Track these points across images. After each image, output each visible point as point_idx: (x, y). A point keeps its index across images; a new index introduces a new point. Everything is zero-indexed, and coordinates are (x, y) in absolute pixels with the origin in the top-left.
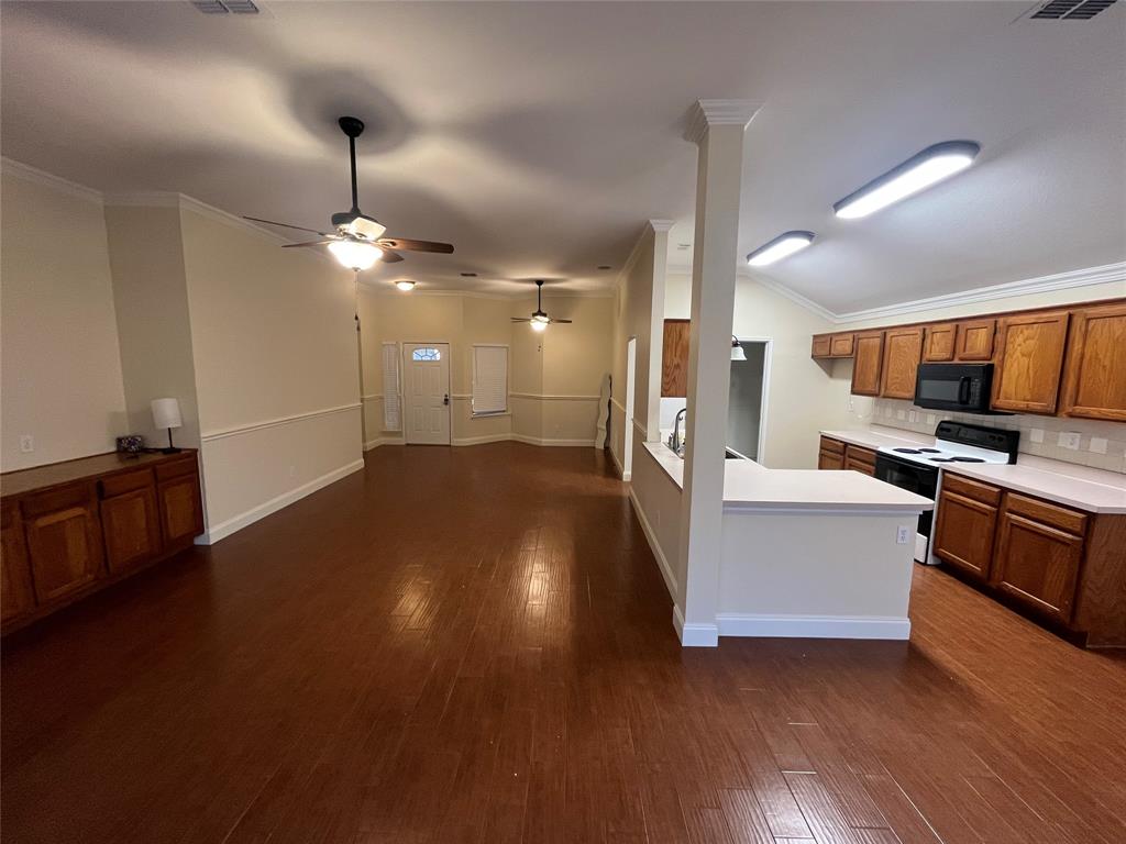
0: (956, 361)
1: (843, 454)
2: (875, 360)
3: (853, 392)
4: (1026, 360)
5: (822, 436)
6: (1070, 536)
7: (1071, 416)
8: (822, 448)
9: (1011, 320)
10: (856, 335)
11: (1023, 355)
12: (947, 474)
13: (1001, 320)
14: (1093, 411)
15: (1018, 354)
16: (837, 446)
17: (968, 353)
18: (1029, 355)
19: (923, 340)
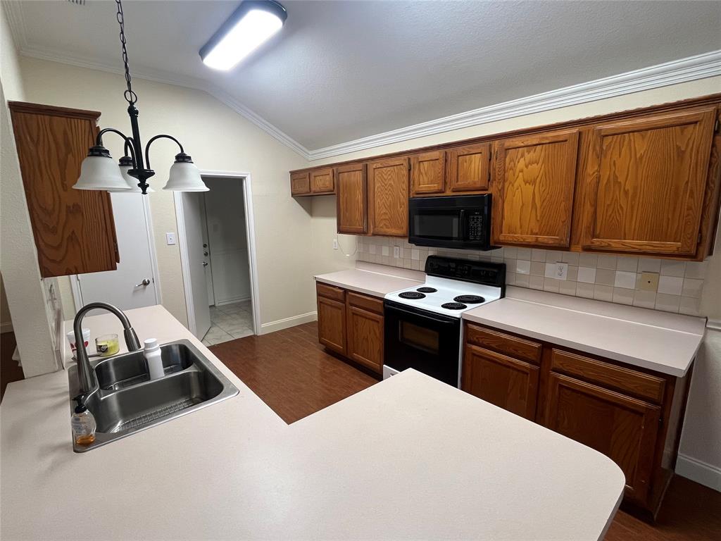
0: (449, 193)
1: (344, 301)
2: (359, 196)
3: (340, 231)
4: (530, 188)
5: (318, 282)
6: (642, 403)
7: (588, 249)
8: (319, 295)
9: (509, 143)
10: (337, 169)
11: (526, 182)
12: (470, 325)
13: (496, 143)
14: (615, 243)
15: (520, 181)
16: (336, 292)
17: (461, 183)
18: (533, 182)
19: (410, 170)
